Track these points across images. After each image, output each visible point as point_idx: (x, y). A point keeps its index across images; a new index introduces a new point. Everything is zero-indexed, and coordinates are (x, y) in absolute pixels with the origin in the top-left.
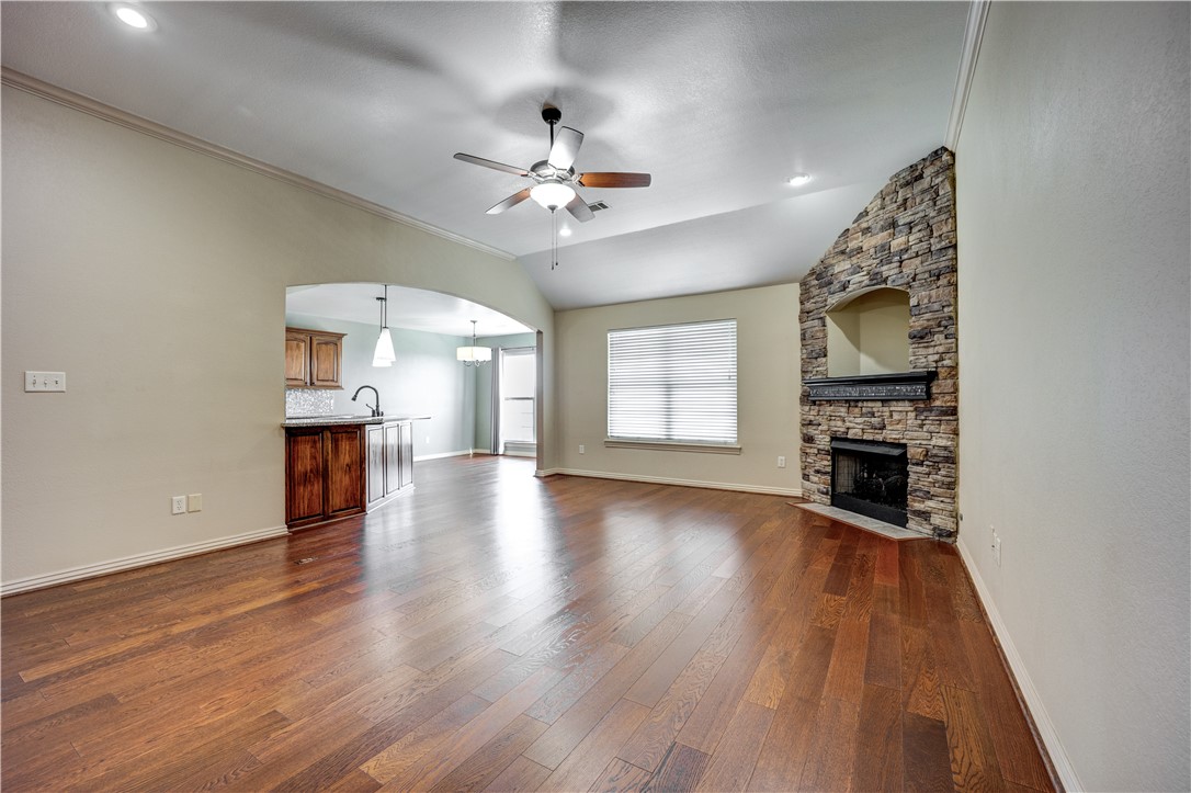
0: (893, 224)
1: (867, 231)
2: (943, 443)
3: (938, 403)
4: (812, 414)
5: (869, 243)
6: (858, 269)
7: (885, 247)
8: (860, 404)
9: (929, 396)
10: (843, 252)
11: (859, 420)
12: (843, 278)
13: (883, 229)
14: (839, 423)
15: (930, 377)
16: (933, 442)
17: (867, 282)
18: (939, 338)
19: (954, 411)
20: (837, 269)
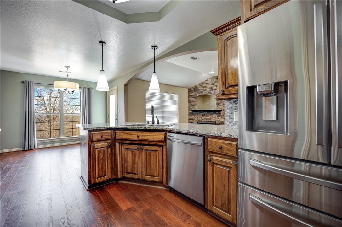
0: (214, 85)
1: (207, 84)
2: (223, 121)
3: (222, 115)
4: (192, 117)
5: (208, 86)
6: (205, 90)
7: (212, 88)
8: (206, 115)
9: (220, 114)
10: (202, 86)
11: (205, 118)
12: (202, 91)
13: (212, 85)
14: (201, 119)
15: (220, 111)
16: (221, 120)
17: (207, 93)
18: (222, 105)
19: (224, 116)
20: (200, 89)
